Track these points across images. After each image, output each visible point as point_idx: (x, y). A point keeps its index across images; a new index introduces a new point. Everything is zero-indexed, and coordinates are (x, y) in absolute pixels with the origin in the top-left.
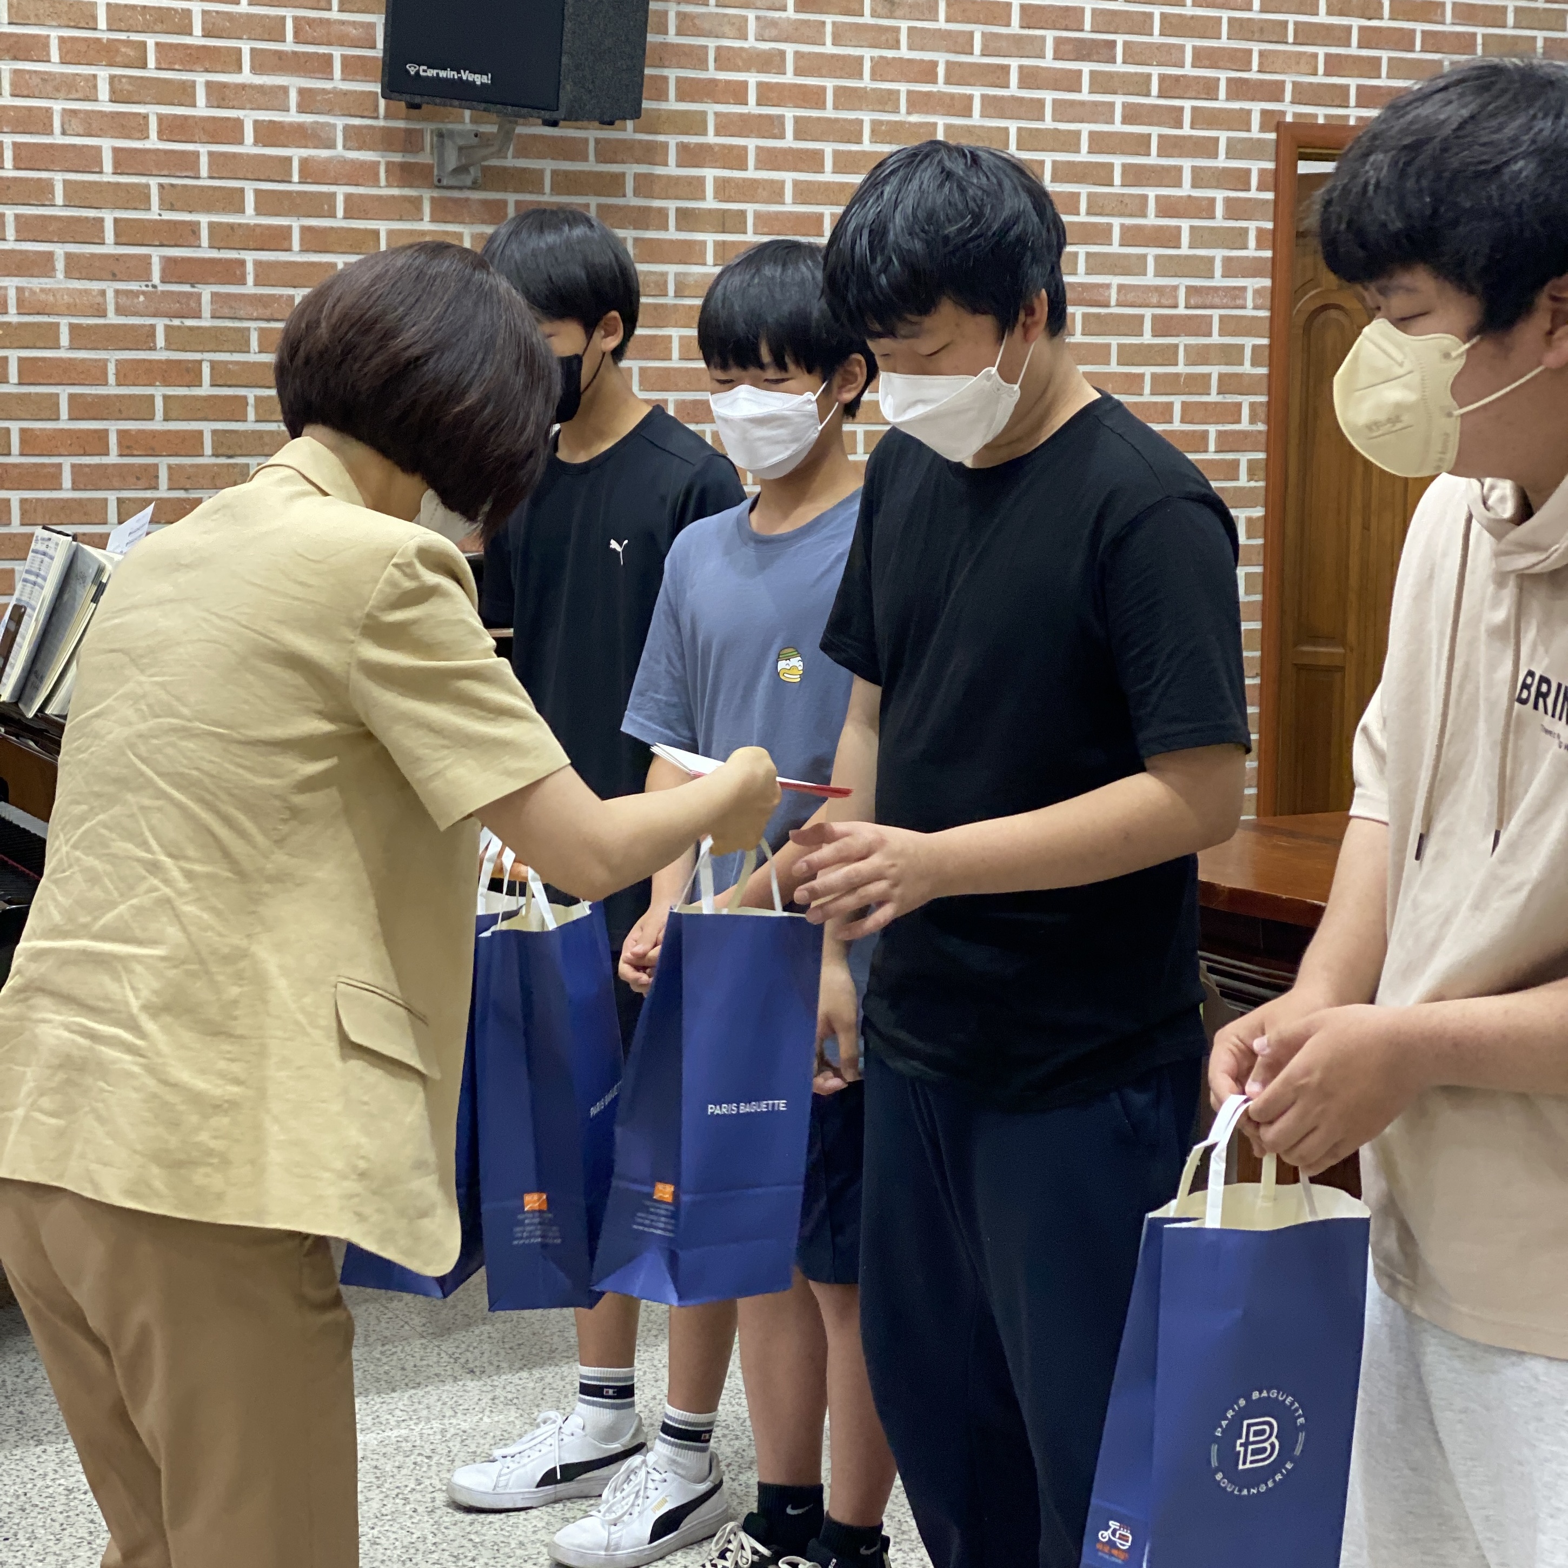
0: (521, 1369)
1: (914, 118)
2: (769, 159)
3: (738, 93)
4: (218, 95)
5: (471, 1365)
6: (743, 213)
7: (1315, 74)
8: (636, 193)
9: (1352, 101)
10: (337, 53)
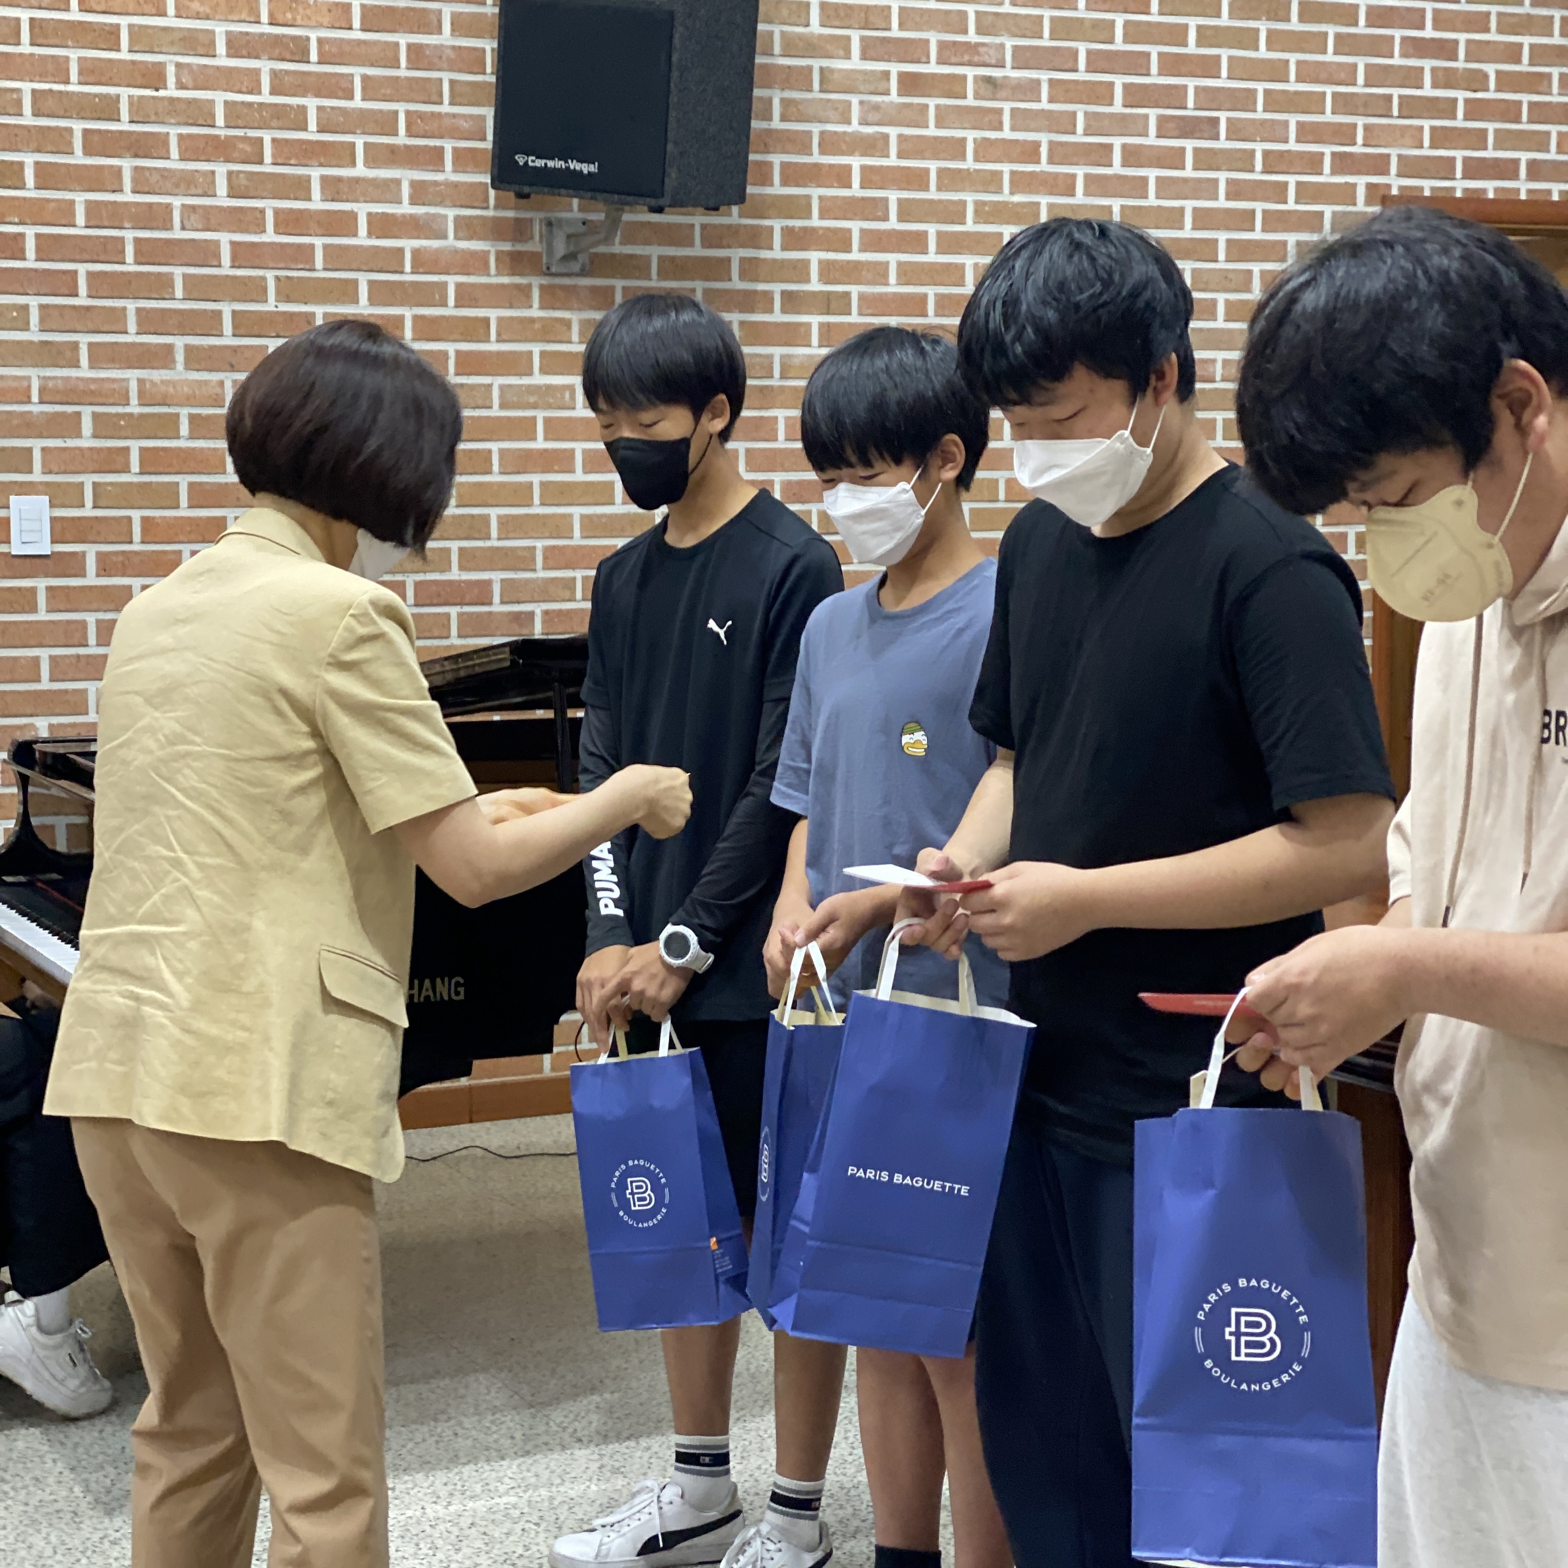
0: (628, 1438)
1: (1017, 198)
2: (873, 241)
3: (842, 176)
4: (333, 188)
5: (579, 1434)
6: (847, 295)
7: (1421, 146)
8: (742, 277)
9: (1459, 173)
10: (448, 146)
